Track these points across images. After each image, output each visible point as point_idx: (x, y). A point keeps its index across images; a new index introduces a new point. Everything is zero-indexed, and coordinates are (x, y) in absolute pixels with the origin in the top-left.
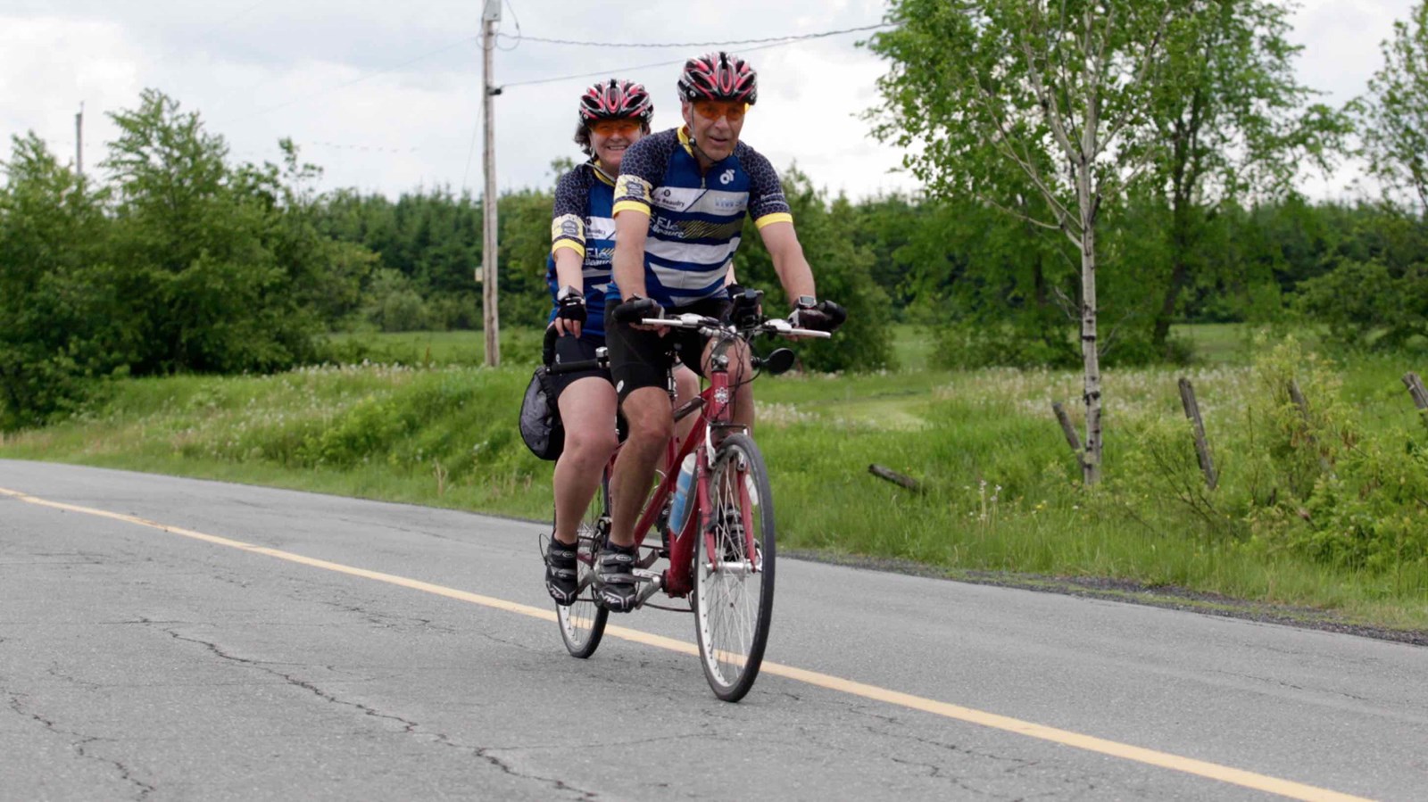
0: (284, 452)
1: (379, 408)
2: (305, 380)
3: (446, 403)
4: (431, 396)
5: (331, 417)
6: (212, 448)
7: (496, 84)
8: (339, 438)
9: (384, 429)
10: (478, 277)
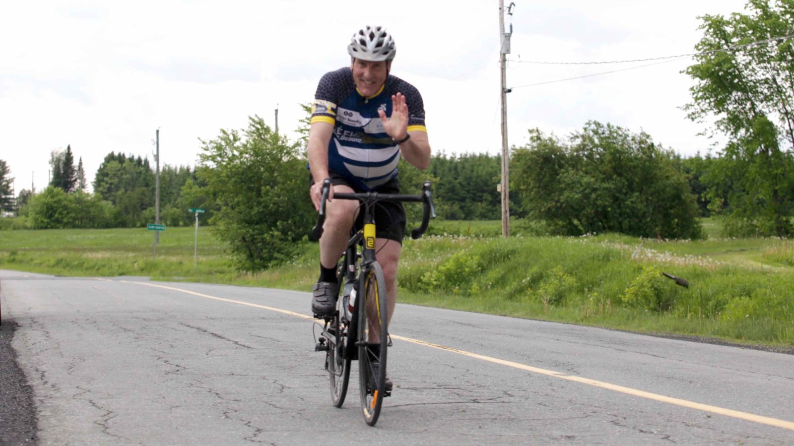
0: (410, 283)
1: (462, 259)
2: (413, 245)
3: (501, 257)
4: (491, 252)
5: (436, 264)
7: (508, 87)
9: (467, 269)
10: (499, 190)
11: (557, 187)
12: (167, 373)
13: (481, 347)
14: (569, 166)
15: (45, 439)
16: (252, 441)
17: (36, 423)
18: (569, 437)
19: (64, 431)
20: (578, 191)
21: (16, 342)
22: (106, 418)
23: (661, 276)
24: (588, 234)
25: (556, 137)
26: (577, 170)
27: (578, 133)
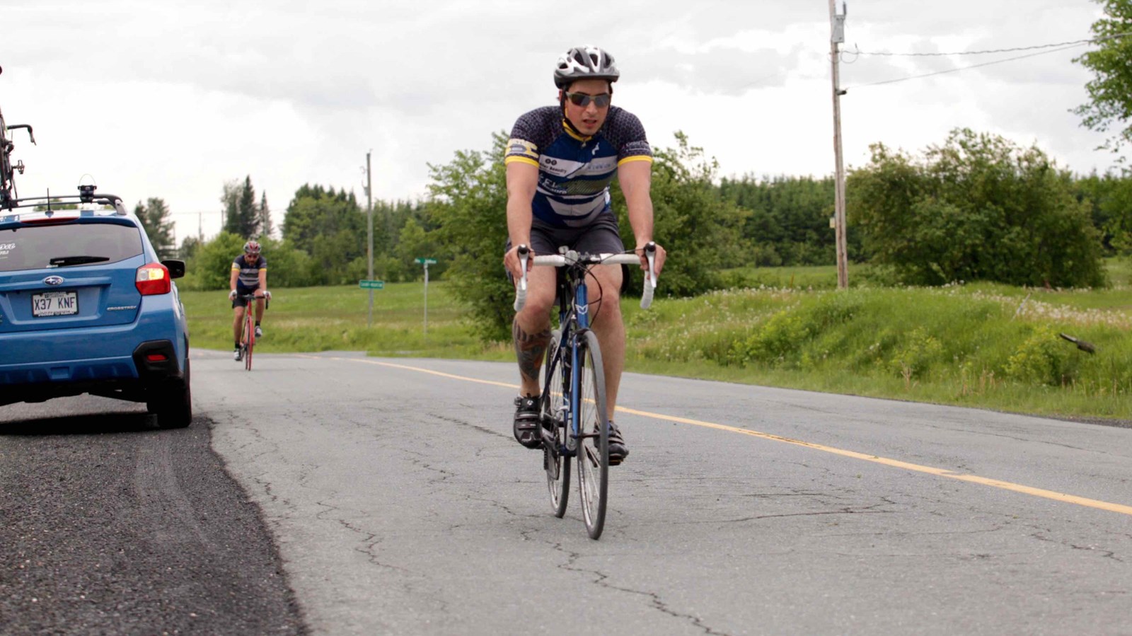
0: (718, 354)
1: (788, 320)
2: (719, 301)
3: (839, 316)
4: (827, 310)
5: (752, 327)
6: (666, 352)
7: (842, 88)
8: (761, 343)
9: (793, 335)
10: (832, 225)
11: (909, 221)
12: (432, 482)
13: (834, 439)
14: (926, 192)
15: (296, 573)
16: (569, 569)
17: (277, 552)
18: (983, 556)
19: (319, 562)
20: (938, 226)
21: (218, 445)
22: (369, 543)
23: (1058, 338)
24: (953, 283)
25: (907, 153)
26: (937, 197)
27: (937, 147)
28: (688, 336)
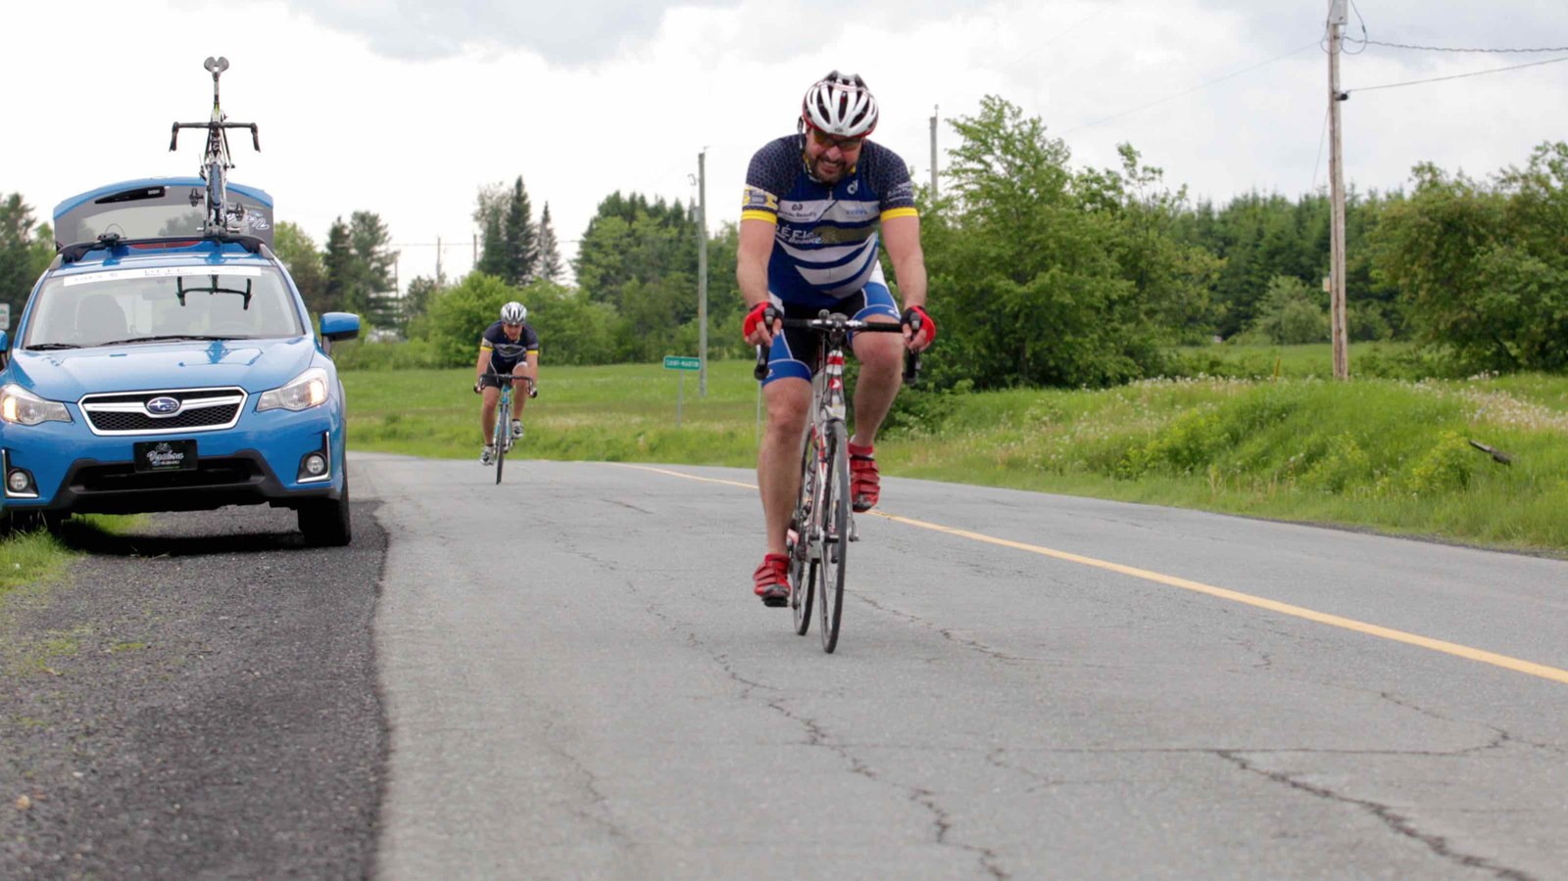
0: (1108, 465)
1: (1202, 422)
2: (1140, 394)
5: (1155, 430)
6: (1036, 461)
7: (1343, 89)
8: (1164, 451)
9: (1207, 442)
10: (1325, 288)
11: (1470, 281)
14: (1496, 239)
20: (1512, 288)
23: (1467, 446)
24: (1482, 375)
25: (1469, 180)
26: (1512, 246)
27: (1515, 170)
28: (1068, 442)
